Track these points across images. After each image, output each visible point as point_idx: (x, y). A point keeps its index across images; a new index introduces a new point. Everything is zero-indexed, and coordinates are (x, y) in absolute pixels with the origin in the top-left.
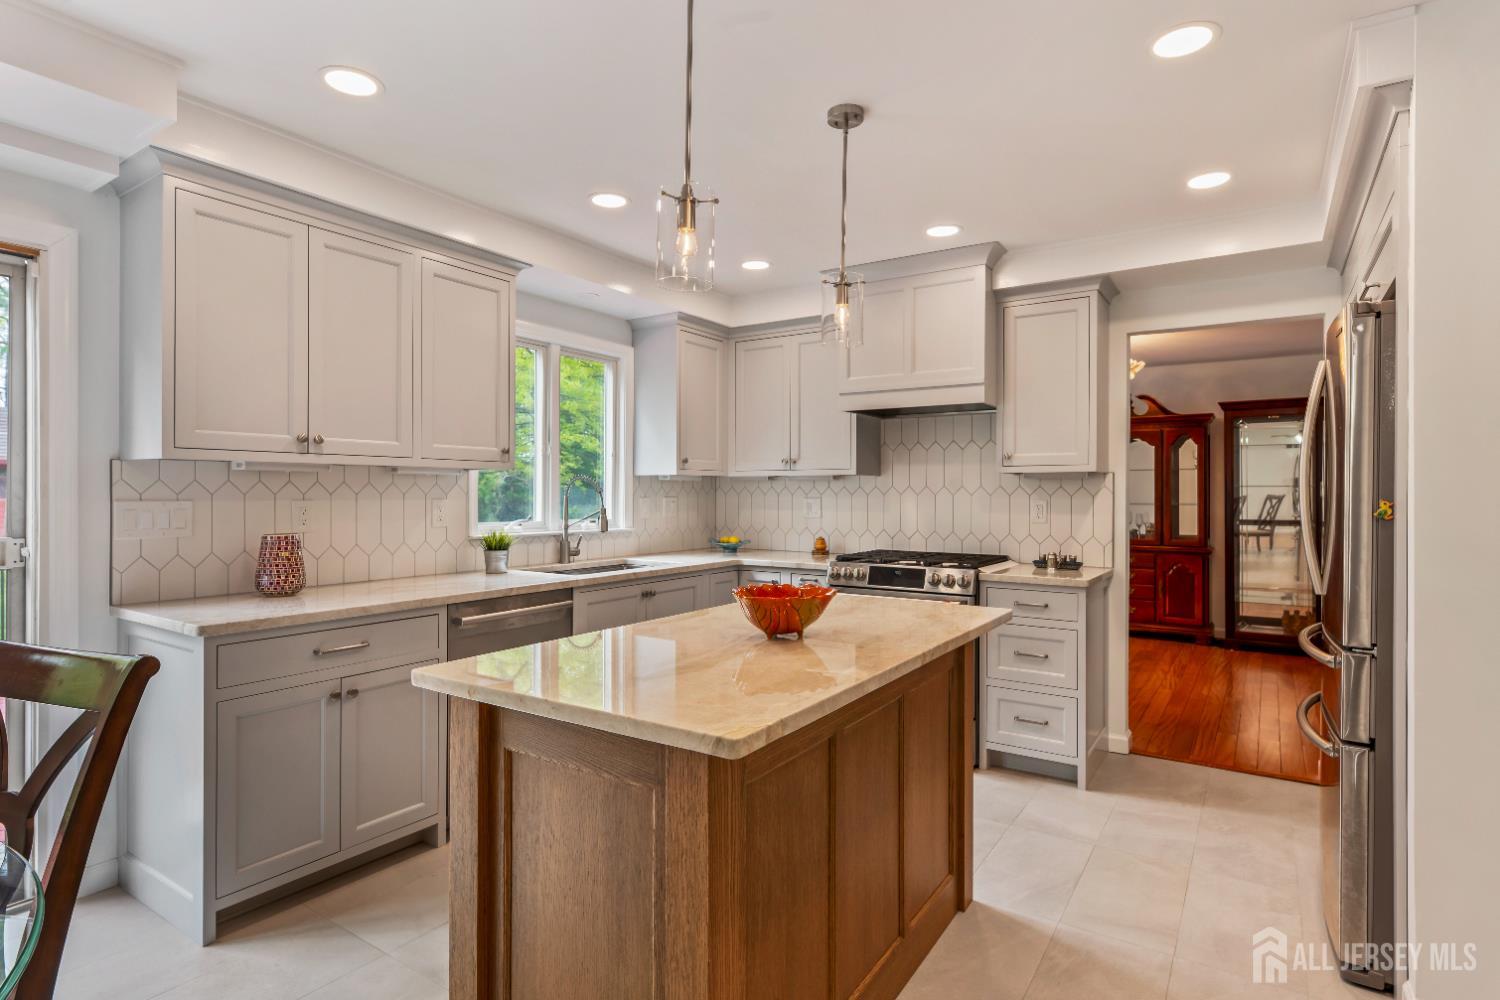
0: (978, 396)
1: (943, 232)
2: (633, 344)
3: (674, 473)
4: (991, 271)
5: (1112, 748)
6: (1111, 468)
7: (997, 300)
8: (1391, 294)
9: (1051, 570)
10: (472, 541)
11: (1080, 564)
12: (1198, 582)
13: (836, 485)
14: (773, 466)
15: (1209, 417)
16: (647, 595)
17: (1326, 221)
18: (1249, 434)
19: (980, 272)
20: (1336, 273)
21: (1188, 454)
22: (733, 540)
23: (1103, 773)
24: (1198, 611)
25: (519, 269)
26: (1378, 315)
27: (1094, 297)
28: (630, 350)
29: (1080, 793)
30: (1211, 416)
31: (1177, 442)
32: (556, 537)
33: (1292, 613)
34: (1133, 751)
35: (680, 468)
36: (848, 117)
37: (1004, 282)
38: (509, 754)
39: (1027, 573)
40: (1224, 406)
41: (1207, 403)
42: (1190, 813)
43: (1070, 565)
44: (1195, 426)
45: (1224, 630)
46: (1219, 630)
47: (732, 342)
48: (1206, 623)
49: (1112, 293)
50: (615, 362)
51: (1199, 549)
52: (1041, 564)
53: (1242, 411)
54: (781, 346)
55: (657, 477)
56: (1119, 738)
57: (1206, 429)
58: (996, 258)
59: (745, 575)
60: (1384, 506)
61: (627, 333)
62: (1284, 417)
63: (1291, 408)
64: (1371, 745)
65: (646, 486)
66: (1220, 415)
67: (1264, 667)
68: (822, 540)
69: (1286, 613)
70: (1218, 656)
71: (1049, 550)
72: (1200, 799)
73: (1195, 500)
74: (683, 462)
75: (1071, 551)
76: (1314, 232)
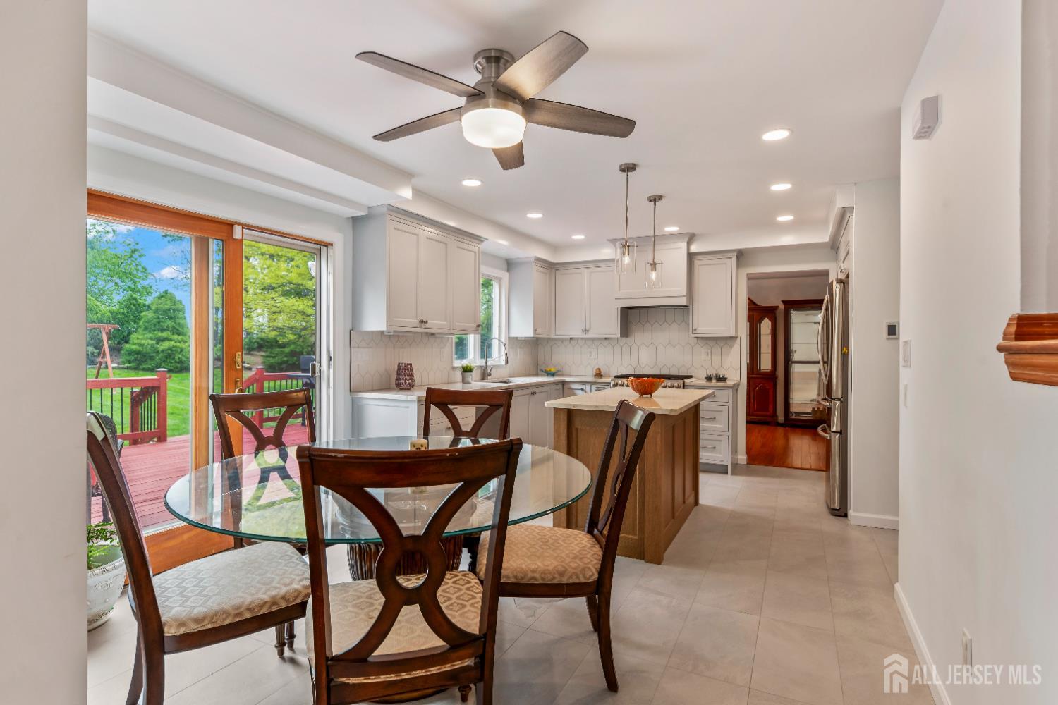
0: (683, 301)
1: (673, 229)
2: (508, 271)
3: (532, 335)
4: (689, 244)
5: (739, 462)
6: (740, 335)
7: (691, 257)
8: (848, 277)
9: (714, 381)
10: (454, 368)
11: (726, 379)
12: (771, 392)
13: (606, 343)
14: (577, 333)
15: (776, 308)
16: (534, 393)
17: (829, 234)
18: (796, 316)
19: (684, 245)
20: (834, 252)
21: (766, 325)
22: (553, 370)
23: (737, 469)
24: (771, 409)
25: (482, 241)
26: (844, 283)
27: (734, 258)
28: (507, 274)
29: (730, 476)
30: (777, 307)
31: (761, 320)
32: (481, 367)
33: (816, 409)
34: (748, 464)
35: (535, 334)
36: (655, 199)
37: (694, 248)
38: (577, 429)
39: (704, 382)
40: (784, 302)
41: (775, 300)
42: (776, 480)
43: (722, 379)
44: (770, 312)
45: (783, 418)
46: (781, 419)
47: (554, 270)
48: (775, 415)
49: (742, 256)
50: (500, 280)
51: (771, 377)
52: (709, 378)
53: (792, 305)
54: (581, 273)
55: (517, 338)
56: (742, 458)
57: (775, 314)
58: (691, 238)
59: (566, 386)
60: (845, 349)
61: (505, 266)
62: (813, 308)
63: (815, 304)
64: (841, 433)
65: (514, 342)
66: (782, 307)
67: (803, 434)
68: (599, 369)
69: (813, 409)
70: (780, 431)
71: (712, 372)
72: (779, 476)
73: (770, 351)
74: (536, 330)
75: (721, 373)
76: (825, 237)
